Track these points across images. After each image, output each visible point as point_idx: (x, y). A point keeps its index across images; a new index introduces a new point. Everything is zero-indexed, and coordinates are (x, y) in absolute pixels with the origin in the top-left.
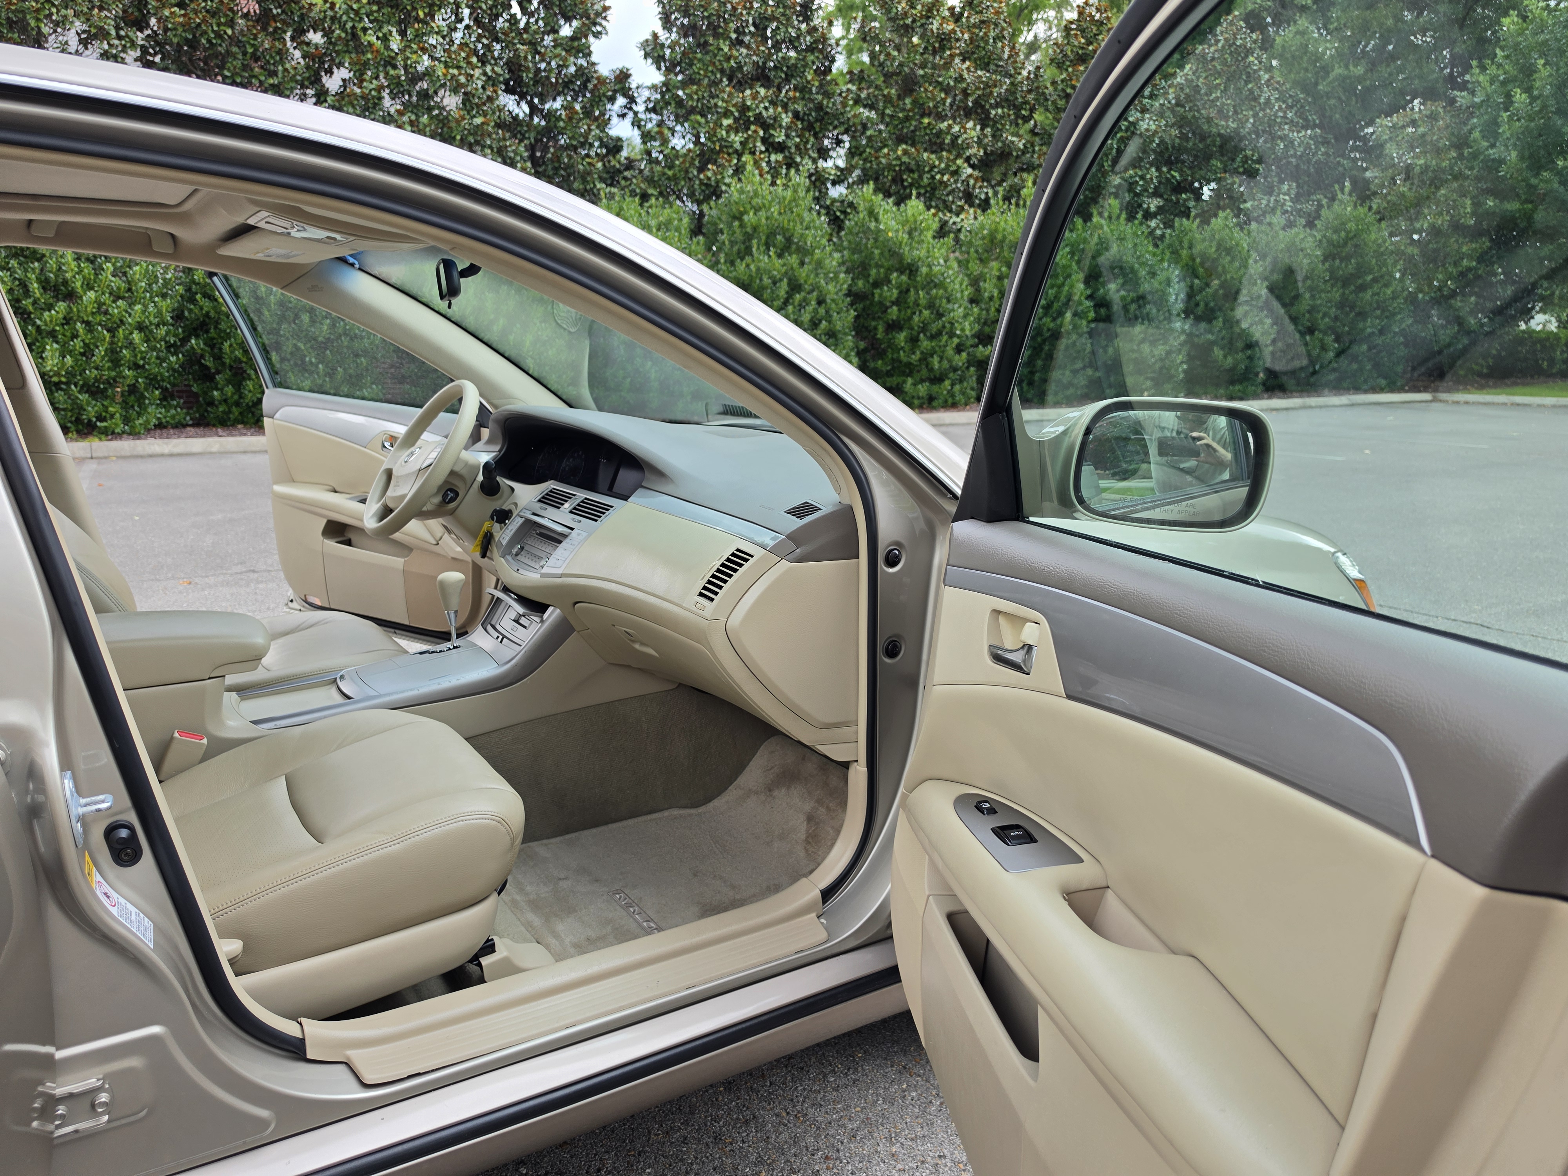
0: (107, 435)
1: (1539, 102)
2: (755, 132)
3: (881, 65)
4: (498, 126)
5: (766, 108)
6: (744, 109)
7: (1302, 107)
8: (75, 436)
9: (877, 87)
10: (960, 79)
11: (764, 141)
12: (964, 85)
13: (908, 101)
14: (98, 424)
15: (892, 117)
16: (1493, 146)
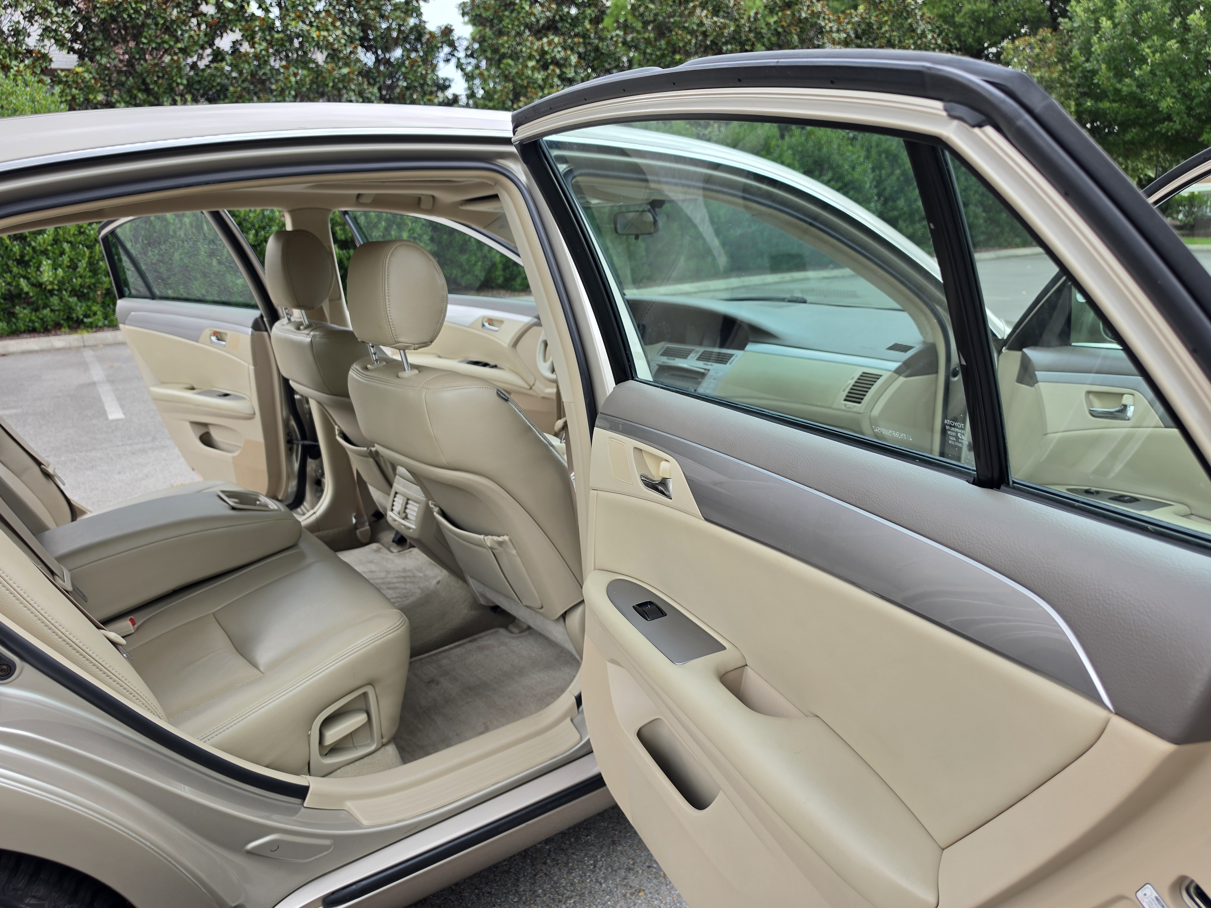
0: (92, 328)
1: (1119, 27)
2: (553, 70)
3: (642, 15)
4: (360, 73)
5: (559, 52)
6: (543, 53)
7: (947, 35)
8: (67, 330)
9: (638, 32)
10: (701, 24)
11: (559, 77)
12: (704, 29)
13: (663, 42)
14: (85, 320)
15: (651, 54)
16: (1087, 60)
